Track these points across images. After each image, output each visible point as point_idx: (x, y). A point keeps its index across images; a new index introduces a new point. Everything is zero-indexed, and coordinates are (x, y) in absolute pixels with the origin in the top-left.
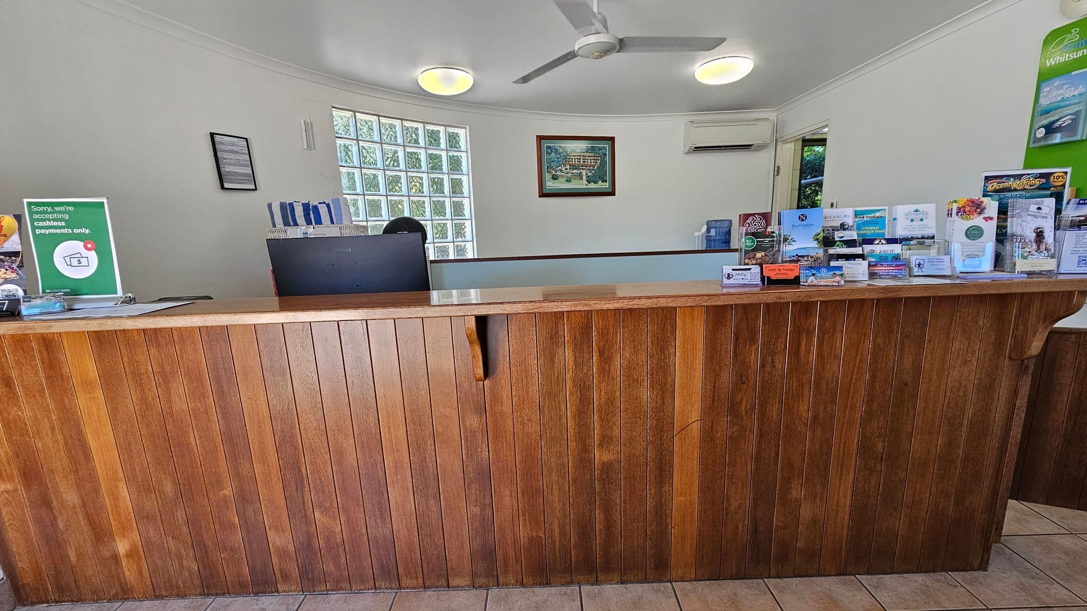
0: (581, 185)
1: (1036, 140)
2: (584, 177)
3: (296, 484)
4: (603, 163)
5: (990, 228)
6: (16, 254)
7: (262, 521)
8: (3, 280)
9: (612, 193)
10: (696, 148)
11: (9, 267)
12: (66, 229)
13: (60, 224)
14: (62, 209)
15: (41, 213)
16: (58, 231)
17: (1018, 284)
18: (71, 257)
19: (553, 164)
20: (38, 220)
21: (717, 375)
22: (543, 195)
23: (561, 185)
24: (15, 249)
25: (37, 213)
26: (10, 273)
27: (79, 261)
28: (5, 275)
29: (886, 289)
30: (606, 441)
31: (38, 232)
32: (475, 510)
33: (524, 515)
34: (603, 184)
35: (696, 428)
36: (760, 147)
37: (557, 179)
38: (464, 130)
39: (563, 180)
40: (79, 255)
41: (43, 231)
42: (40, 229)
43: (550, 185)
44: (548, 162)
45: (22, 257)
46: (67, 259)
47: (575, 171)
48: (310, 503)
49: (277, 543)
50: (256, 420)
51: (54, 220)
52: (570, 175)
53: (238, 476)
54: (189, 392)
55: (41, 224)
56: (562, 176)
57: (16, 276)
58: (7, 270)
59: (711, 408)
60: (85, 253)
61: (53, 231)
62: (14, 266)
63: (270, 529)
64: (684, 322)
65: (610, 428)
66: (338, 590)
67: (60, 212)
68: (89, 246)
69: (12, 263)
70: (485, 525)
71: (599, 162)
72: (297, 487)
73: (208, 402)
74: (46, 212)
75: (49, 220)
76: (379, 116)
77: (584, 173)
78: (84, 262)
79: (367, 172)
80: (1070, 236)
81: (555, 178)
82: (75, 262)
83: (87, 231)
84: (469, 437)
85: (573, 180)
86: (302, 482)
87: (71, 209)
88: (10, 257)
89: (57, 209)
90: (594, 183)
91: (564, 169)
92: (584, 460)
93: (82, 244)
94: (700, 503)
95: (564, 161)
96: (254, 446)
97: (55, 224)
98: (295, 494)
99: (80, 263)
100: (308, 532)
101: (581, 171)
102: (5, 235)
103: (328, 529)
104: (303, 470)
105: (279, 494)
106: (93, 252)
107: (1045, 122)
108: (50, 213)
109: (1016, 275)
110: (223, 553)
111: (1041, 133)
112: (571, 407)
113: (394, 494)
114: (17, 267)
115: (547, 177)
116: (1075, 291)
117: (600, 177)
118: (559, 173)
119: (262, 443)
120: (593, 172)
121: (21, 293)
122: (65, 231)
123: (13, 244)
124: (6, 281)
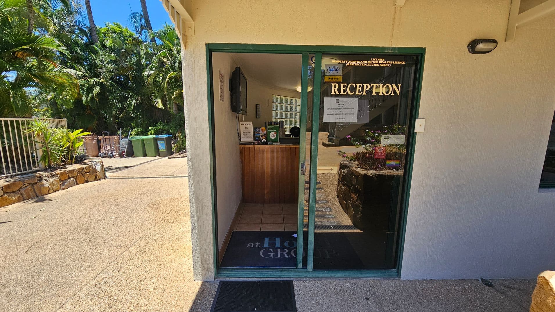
26: (264, 137)
38: (299, 99)
42: (269, 130)
60: (274, 134)
75: (270, 128)
78: (274, 136)
79: (277, 112)
83: (275, 131)
87: (274, 127)
89: (272, 127)
121: (266, 141)
122: (272, 130)
123: (265, 132)
124: (264, 139)
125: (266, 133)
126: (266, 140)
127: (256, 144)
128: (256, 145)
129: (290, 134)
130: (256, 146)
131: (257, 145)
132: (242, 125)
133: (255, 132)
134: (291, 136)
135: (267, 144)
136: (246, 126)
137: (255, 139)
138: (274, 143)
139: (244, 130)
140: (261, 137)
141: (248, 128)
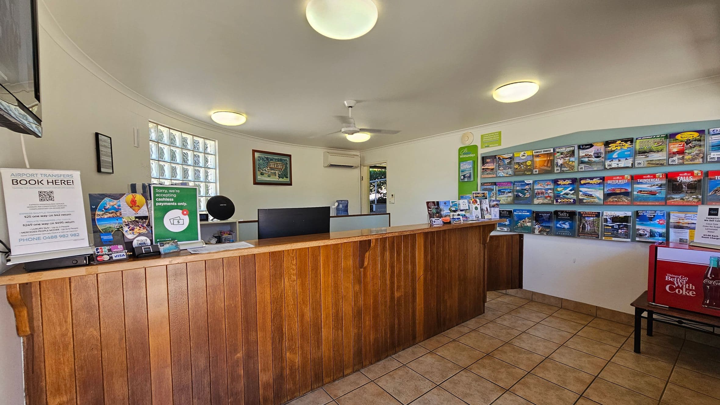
0: (275, 179)
1: (461, 179)
2: (277, 175)
3: (279, 339)
4: (286, 167)
5: (479, 207)
6: (146, 218)
7: (257, 367)
8: (138, 234)
9: (290, 184)
10: (331, 165)
11: (142, 226)
12: (174, 203)
13: (170, 200)
14: (173, 191)
15: (161, 193)
16: (169, 204)
17: (486, 222)
18: (174, 219)
19: (261, 166)
20: (159, 197)
21: (427, 257)
22: (255, 183)
23: (265, 178)
24: (145, 214)
25: (158, 193)
26: (142, 229)
27: (178, 221)
28: (139, 231)
29: (471, 224)
30: (399, 287)
31: (157, 204)
32: (356, 331)
33: (373, 328)
34: (286, 179)
35: (422, 278)
36: (356, 167)
37: (263, 175)
38: (214, 142)
39: (267, 175)
40: (179, 218)
41: (160, 204)
42: (159, 203)
43: (260, 178)
44: (258, 165)
45: (149, 219)
46: (172, 221)
47: (272, 171)
48: (285, 349)
49: (264, 380)
50: (263, 305)
51: (168, 197)
52: (270, 173)
53: (248, 342)
54: (227, 296)
55: (160, 200)
56: (266, 173)
57: (146, 231)
58: (140, 227)
59: (425, 270)
60: (182, 217)
61: (166, 204)
62: (145, 225)
63: (261, 372)
64: (418, 238)
65: (400, 282)
66: (293, 398)
67: (172, 193)
68: (185, 213)
69: (143, 223)
70: (358, 337)
71: (284, 167)
72: (279, 341)
73: (237, 300)
74: (164, 193)
75: (165, 197)
76: (170, 128)
77: (277, 172)
78: (181, 222)
79: (162, 164)
80: (492, 209)
81: (262, 174)
82: (176, 222)
83: (185, 204)
84: (356, 295)
85: (271, 176)
86: (282, 337)
87: (178, 191)
88: (142, 220)
89: (170, 191)
90: (282, 178)
91: (267, 170)
92: (392, 298)
93: (181, 211)
94: (424, 307)
95: (267, 165)
96: (260, 321)
97: (168, 200)
98: (278, 345)
99: (179, 222)
100: (282, 367)
101: (276, 171)
102: (138, 206)
103: (292, 361)
104: (284, 329)
105: (269, 347)
106: (187, 217)
107: (463, 174)
108: (166, 194)
109: (485, 220)
110: (230, 399)
111: (462, 177)
112: (389, 276)
113: (324, 332)
114: (146, 225)
115: (258, 173)
116: (496, 224)
117: (285, 175)
118: (264, 172)
119: (264, 319)
120: (281, 172)
121: (149, 242)
122: (173, 204)
123: (143, 212)
124: (140, 235)
125: (147, 214)
126: (151, 241)
127: (106, 258)
128: (103, 263)
129: (207, 213)
130: (101, 269)
131: (111, 261)
132: (15, 182)
133: (93, 210)
134: (211, 218)
135: (157, 254)
136: (46, 188)
137: (98, 242)
138: (183, 245)
139: (32, 207)
140: (126, 229)
141: (54, 195)
